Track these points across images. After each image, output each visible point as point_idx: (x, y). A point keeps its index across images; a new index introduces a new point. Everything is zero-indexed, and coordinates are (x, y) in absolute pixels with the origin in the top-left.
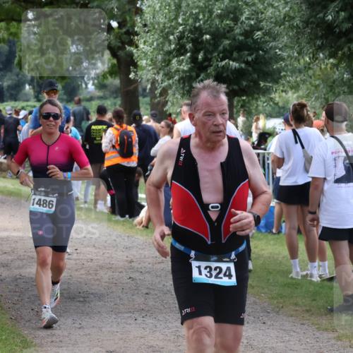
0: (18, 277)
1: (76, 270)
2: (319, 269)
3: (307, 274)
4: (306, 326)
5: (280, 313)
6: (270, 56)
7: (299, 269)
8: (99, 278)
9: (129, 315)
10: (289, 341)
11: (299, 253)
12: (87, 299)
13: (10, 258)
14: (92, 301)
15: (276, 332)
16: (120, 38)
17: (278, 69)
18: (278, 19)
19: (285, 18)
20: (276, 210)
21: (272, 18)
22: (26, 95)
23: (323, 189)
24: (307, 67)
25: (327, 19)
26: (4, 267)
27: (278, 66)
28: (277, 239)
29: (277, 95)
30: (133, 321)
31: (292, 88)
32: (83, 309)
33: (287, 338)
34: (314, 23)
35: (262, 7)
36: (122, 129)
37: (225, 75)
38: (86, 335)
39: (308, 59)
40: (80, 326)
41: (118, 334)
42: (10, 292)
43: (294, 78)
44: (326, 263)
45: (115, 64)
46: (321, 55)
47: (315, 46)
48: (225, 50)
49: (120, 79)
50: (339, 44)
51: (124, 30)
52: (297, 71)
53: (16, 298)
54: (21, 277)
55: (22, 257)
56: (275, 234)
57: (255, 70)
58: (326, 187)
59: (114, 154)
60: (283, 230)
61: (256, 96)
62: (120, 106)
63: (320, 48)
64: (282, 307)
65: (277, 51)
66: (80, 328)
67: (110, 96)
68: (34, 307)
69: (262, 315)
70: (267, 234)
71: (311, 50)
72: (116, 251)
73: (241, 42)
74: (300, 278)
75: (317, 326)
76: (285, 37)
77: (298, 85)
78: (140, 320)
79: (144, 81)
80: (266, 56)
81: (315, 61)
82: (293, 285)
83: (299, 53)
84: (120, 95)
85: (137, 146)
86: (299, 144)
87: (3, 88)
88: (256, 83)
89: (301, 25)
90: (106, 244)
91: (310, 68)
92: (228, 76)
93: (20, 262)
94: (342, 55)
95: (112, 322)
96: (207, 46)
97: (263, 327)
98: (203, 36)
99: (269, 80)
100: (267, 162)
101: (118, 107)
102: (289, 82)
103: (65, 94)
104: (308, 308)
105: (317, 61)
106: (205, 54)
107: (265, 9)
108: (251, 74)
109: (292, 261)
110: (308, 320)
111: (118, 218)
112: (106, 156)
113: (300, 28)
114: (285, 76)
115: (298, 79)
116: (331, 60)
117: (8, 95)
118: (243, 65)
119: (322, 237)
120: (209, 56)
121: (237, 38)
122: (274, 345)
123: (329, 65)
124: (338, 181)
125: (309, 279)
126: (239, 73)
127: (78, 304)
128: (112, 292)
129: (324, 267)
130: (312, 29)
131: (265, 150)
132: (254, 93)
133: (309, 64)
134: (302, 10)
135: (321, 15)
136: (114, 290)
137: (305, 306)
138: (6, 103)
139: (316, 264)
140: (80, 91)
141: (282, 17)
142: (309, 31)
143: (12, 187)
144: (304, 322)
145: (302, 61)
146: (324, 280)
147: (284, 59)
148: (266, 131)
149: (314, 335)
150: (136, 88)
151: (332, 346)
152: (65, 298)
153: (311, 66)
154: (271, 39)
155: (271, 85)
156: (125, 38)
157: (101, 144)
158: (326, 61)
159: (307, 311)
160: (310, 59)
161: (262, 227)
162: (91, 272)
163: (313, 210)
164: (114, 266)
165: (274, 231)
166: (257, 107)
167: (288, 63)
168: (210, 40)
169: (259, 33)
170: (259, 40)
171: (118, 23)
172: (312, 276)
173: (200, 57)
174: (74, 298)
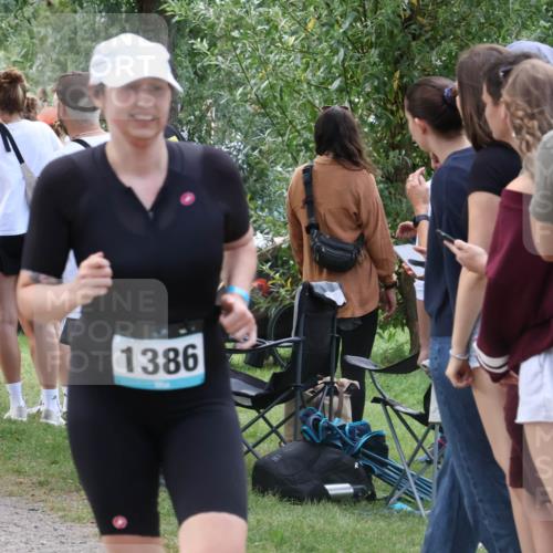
3: (39, 412)
4: (39, 514)
7: (22, 403)
11: (22, 371)
33: (3, 539)
74: (25, 419)
75: (60, 514)
86: (12, 152)
104: (42, 479)
109: (8, 386)
110: (44, 501)
125: (43, 420)
137: (38, 474)
139: (57, 391)
144: (36, 506)
149: (55, 530)
159: (41, 484)
172: (47, 416)
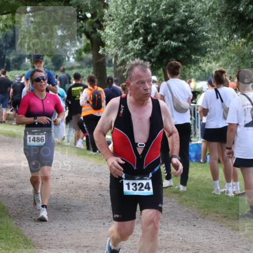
0: (21, 194)
1: (62, 190)
2: (233, 188)
3: (225, 191)
4: (224, 227)
5: (206, 218)
6: (199, 37)
7: (219, 188)
8: (78, 195)
9: (100, 220)
10: (212, 238)
12: (70, 210)
13: (15, 181)
14: (73, 211)
15: (202, 232)
16: (92, 26)
17: (204, 46)
18: (205, 11)
19: (209, 10)
20: (203, 146)
21: (200, 10)
22: (26, 65)
23: (236, 131)
24: (226, 44)
25: (239, 10)
26: (11, 187)
27: (205, 44)
28: (204, 166)
29: (204, 65)
30: (102, 225)
31: (214, 60)
32: (67, 217)
33: (211, 236)
34: (230, 13)
35: (193, 2)
36: (93, 90)
37: (167, 51)
38: (69, 235)
39: (226, 39)
40: (64, 229)
41: (91, 234)
42: (15, 205)
43: (216, 52)
44: (238, 183)
45: (89, 44)
46: (235, 36)
47: (231, 30)
48: (167, 33)
49: (93, 54)
50: (248, 28)
51: (95, 20)
52: (218, 48)
53: (20, 210)
54: (23, 195)
55: (23, 181)
56: (202, 163)
57: (188, 47)
58: (239, 130)
59: (88, 108)
60: (208, 160)
61: (189, 65)
62: (93, 73)
63: (235, 31)
64: (207, 214)
65: (204, 33)
66: (64, 230)
67: (86, 67)
68: (32, 216)
69: (193, 220)
70: (196, 163)
71: (228, 33)
72: (90, 176)
73: (178, 28)
74: (219, 194)
76: (210, 23)
77: (219, 58)
78: (107, 224)
79: (109, 55)
80: (196, 37)
81: (231, 40)
82: (215, 198)
83: (220, 35)
84: (92, 65)
85: (105, 101)
86: (219, 98)
87: (9, 61)
88: (189, 56)
89: (221, 15)
90: (83, 171)
91: (227, 45)
92: (169, 51)
93: (22, 184)
94: (250, 36)
95: (87, 225)
96: (155, 30)
97: (194, 228)
98: (151, 24)
99: (198, 54)
100: (196, 112)
101: (91, 74)
102: (212, 55)
103: (53, 65)
104: (225, 215)
105: (233, 40)
106: (153, 36)
107: (195, 4)
108: (185, 50)
110: (226, 223)
111: (91, 152)
112: (83, 109)
113: (220, 17)
114: (209, 51)
115: (219, 53)
116: (243, 39)
117: (13, 66)
118: (180, 44)
119: (236, 165)
120: (156, 38)
121: (176, 24)
122: (201, 241)
123: (241, 43)
124: (247, 125)
125: (226, 194)
126: (178, 50)
127: (63, 213)
128: (87, 205)
129: (236, 185)
130: (229, 17)
131: (196, 103)
132: (188, 63)
133: (227, 42)
134: (222, 4)
135: (236, 7)
136: (89, 203)
137: (224, 213)
138: (11, 72)
139: (231, 184)
140: (64, 63)
141: (208, 9)
142: (227, 19)
143: (16, 131)
144: (222, 225)
145: (221, 41)
146: (236, 195)
147: (209, 39)
148: (196, 90)
149: (229, 233)
150: (104, 61)
151: (242, 241)
152: (54, 209)
153: (228, 43)
154: (200, 25)
155: (199, 57)
156: (96, 25)
157: (79, 100)
158: (239, 40)
159: (225, 217)
160: (227, 39)
161: (193, 158)
162: (72, 191)
163: (229, 147)
164: (88, 186)
165: (201, 161)
166: (189, 73)
167: (212, 42)
168: (156, 26)
169: (191, 20)
170: (191, 26)
171: (91, 14)
172: (228, 192)
173: (149, 38)
174: (60, 209)
